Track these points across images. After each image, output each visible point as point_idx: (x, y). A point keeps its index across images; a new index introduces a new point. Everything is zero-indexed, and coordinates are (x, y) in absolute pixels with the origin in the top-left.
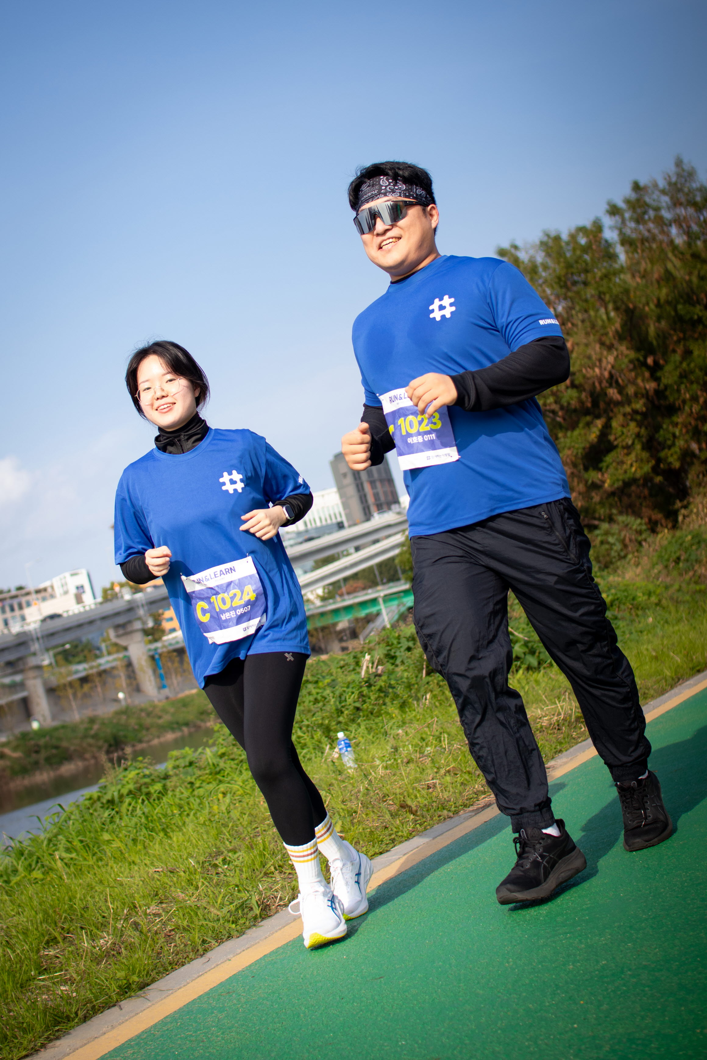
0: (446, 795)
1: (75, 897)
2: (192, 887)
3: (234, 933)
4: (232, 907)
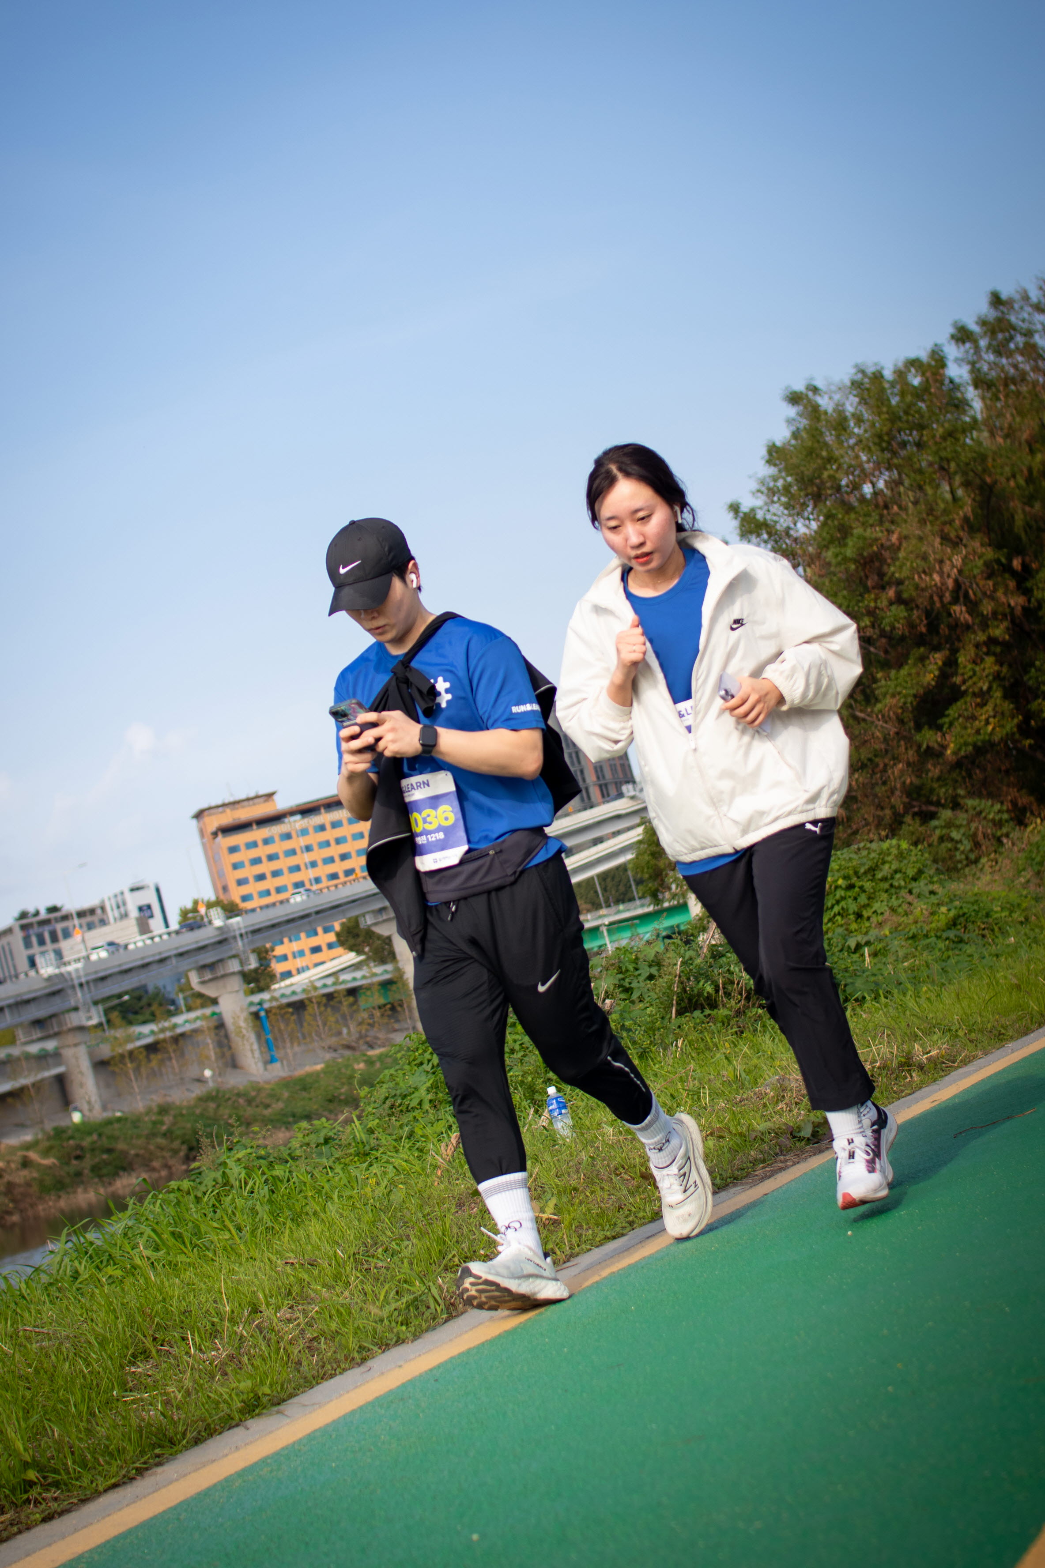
1: (171, 1298)
2: (341, 1284)
3: (405, 1338)
4: (400, 1304)
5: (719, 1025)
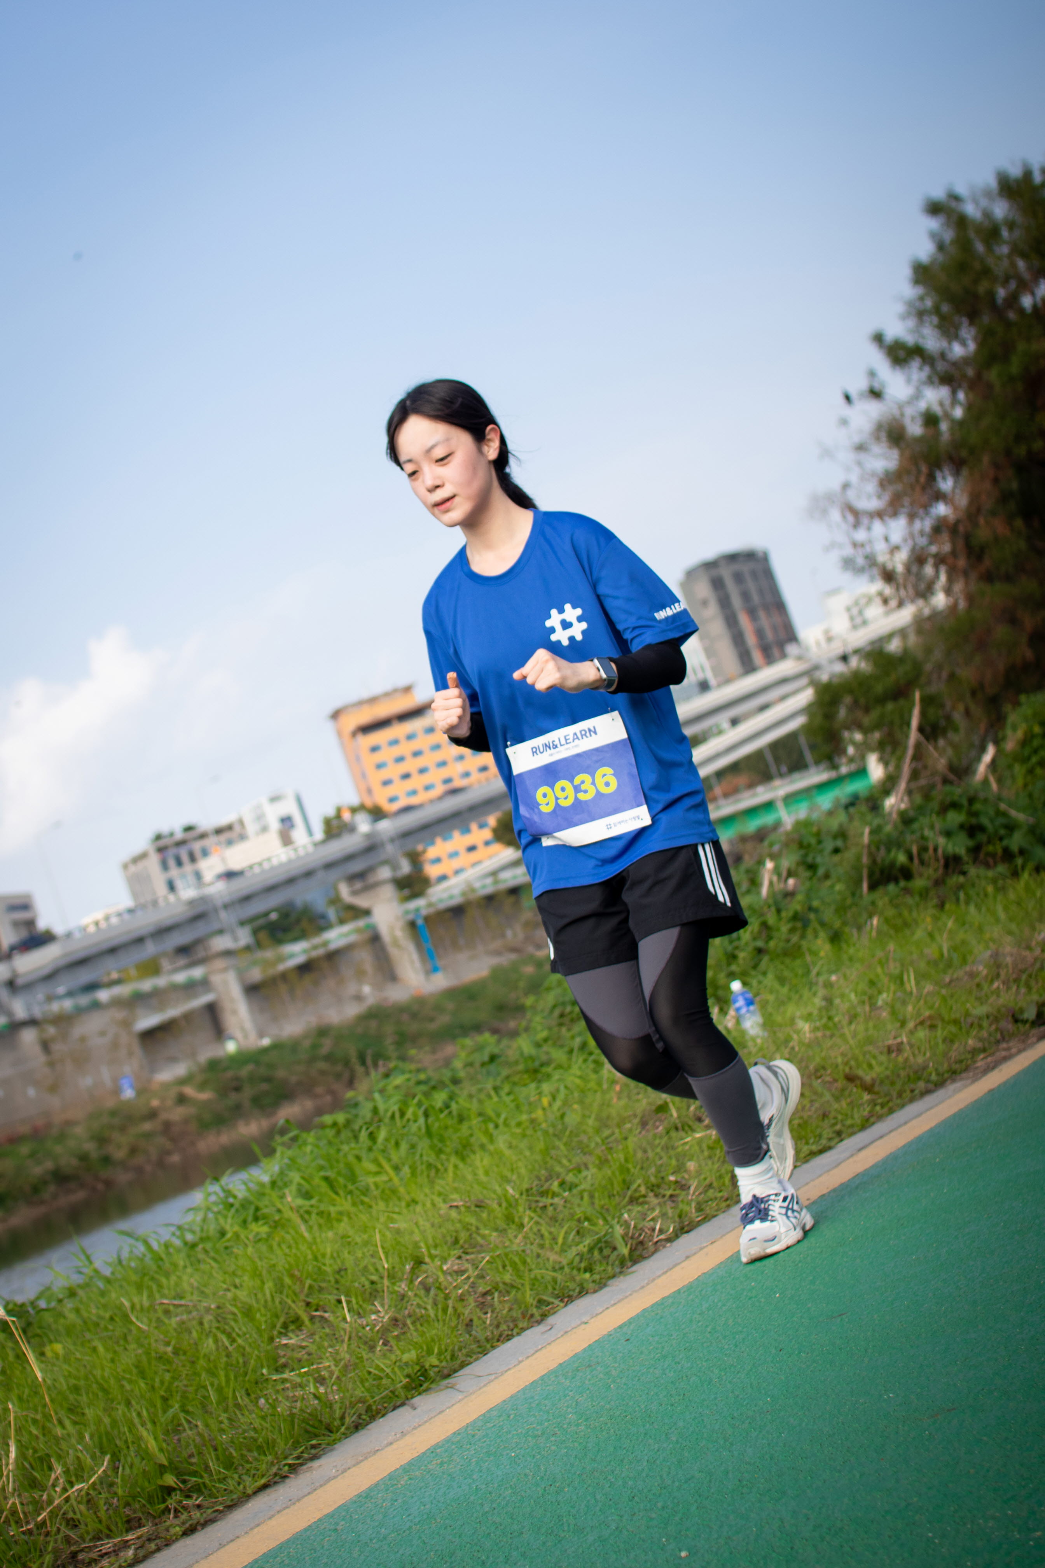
0: (920, 1060)
1: (324, 1255)
2: (514, 1227)
3: (591, 1286)
4: (583, 1247)
5: (917, 898)
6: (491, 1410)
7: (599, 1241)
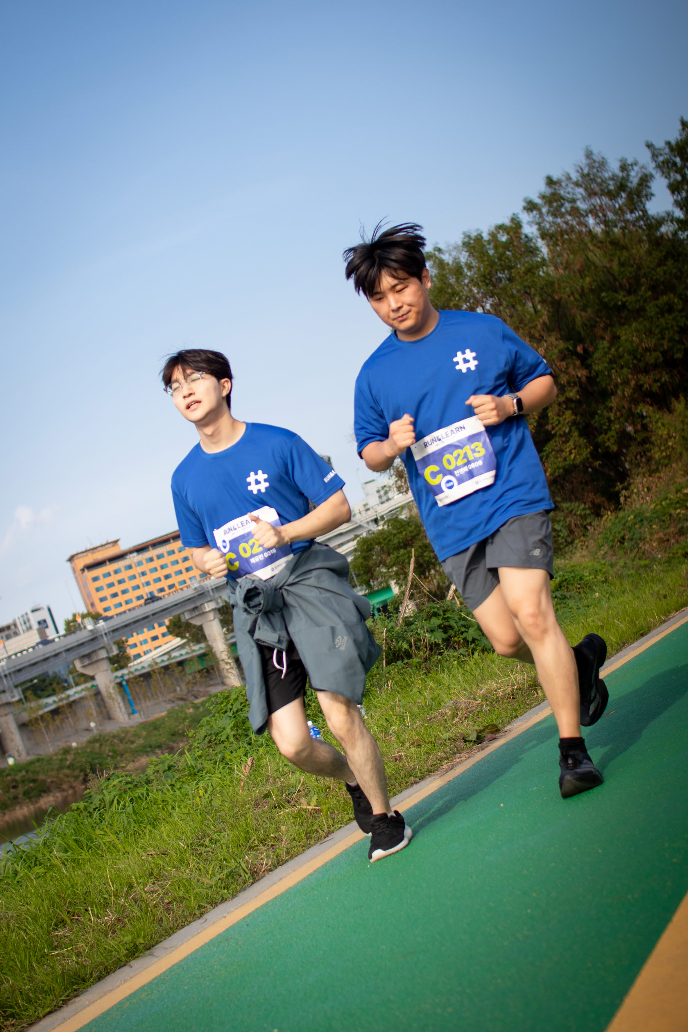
1: (77, 884)
2: (184, 865)
3: (227, 897)
4: (223, 875)
5: (414, 669)
6: (174, 965)
7: (232, 871)
